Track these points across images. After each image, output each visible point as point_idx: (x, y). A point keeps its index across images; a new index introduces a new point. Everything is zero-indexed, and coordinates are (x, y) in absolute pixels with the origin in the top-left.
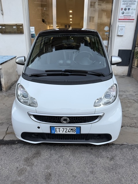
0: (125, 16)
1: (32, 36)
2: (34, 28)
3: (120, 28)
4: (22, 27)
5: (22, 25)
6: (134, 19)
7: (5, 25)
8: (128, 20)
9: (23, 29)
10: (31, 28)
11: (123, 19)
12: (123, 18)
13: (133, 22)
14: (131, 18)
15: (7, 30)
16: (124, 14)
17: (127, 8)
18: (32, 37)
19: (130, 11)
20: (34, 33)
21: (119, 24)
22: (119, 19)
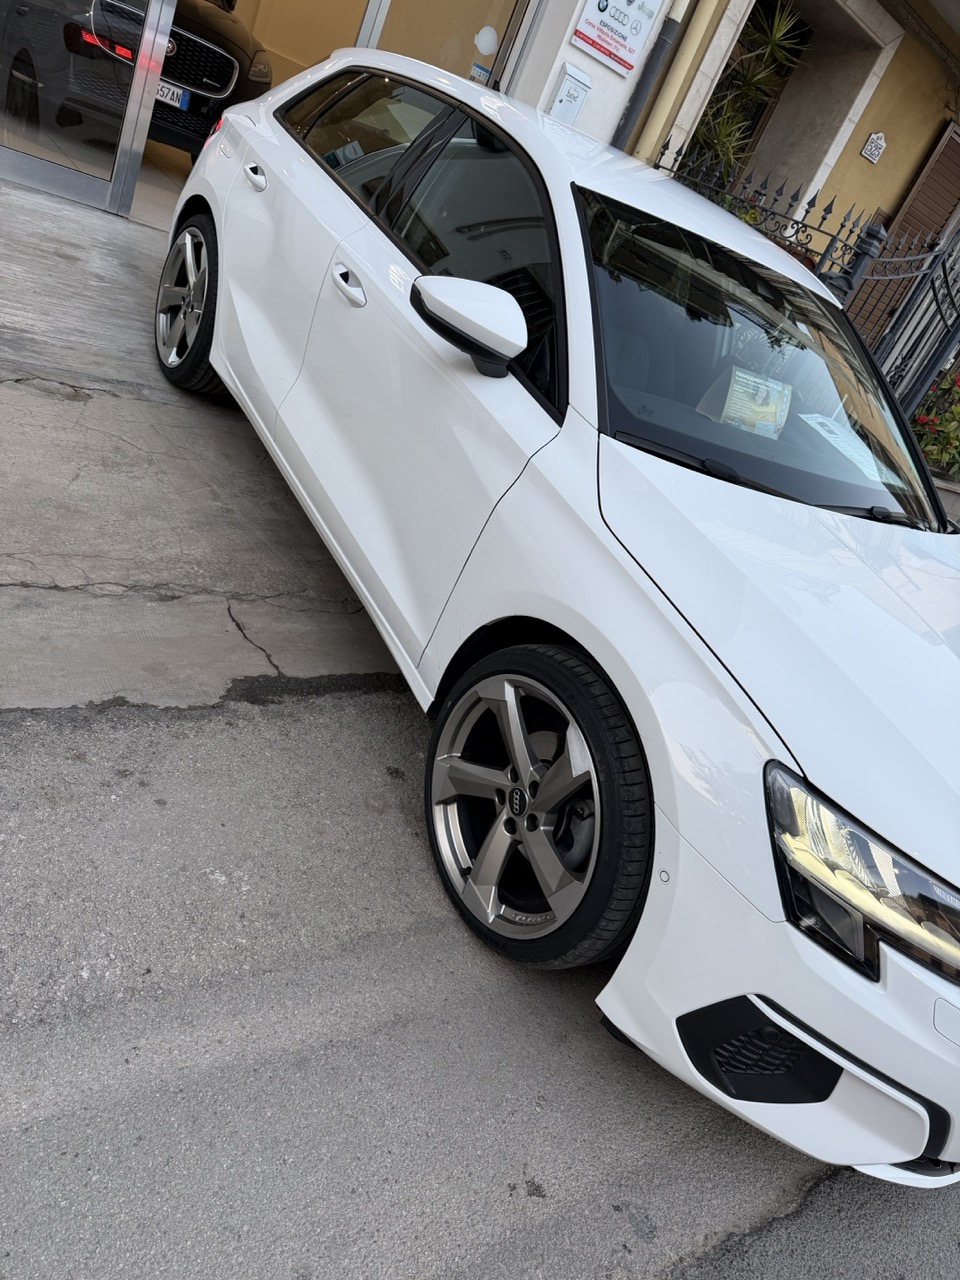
0: (606, 25)
3: (567, 85)
6: (630, 67)
8: (610, 54)
11: (593, 44)
12: (593, 34)
13: (623, 77)
14: (622, 53)
16: (606, 16)
21: (569, 57)
22: (577, 33)
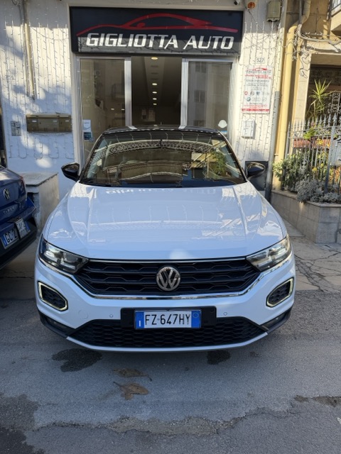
0: (252, 104)
1: (87, 136)
2: (89, 121)
3: (244, 124)
4: (68, 121)
5: (69, 118)
6: (268, 110)
7: (37, 116)
8: (258, 110)
9: (70, 123)
10: (85, 121)
11: (250, 110)
12: (249, 108)
13: (268, 114)
15: (41, 126)
16: (251, 101)
17: (255, 92)
18: (86, 138)
19: (261, 96)
20: (89, 131)
22: (243, 110)
